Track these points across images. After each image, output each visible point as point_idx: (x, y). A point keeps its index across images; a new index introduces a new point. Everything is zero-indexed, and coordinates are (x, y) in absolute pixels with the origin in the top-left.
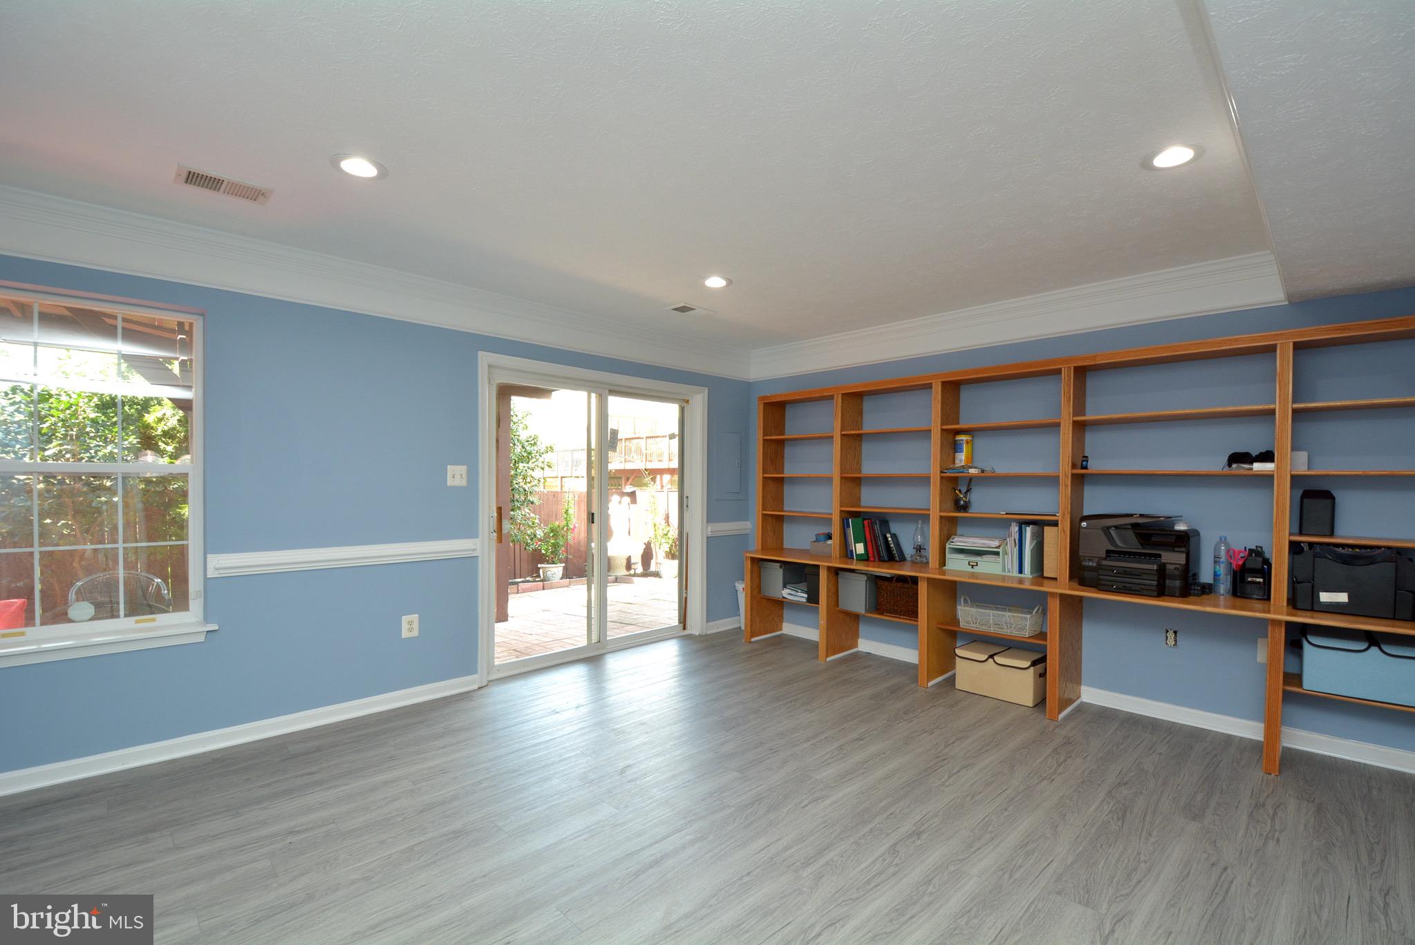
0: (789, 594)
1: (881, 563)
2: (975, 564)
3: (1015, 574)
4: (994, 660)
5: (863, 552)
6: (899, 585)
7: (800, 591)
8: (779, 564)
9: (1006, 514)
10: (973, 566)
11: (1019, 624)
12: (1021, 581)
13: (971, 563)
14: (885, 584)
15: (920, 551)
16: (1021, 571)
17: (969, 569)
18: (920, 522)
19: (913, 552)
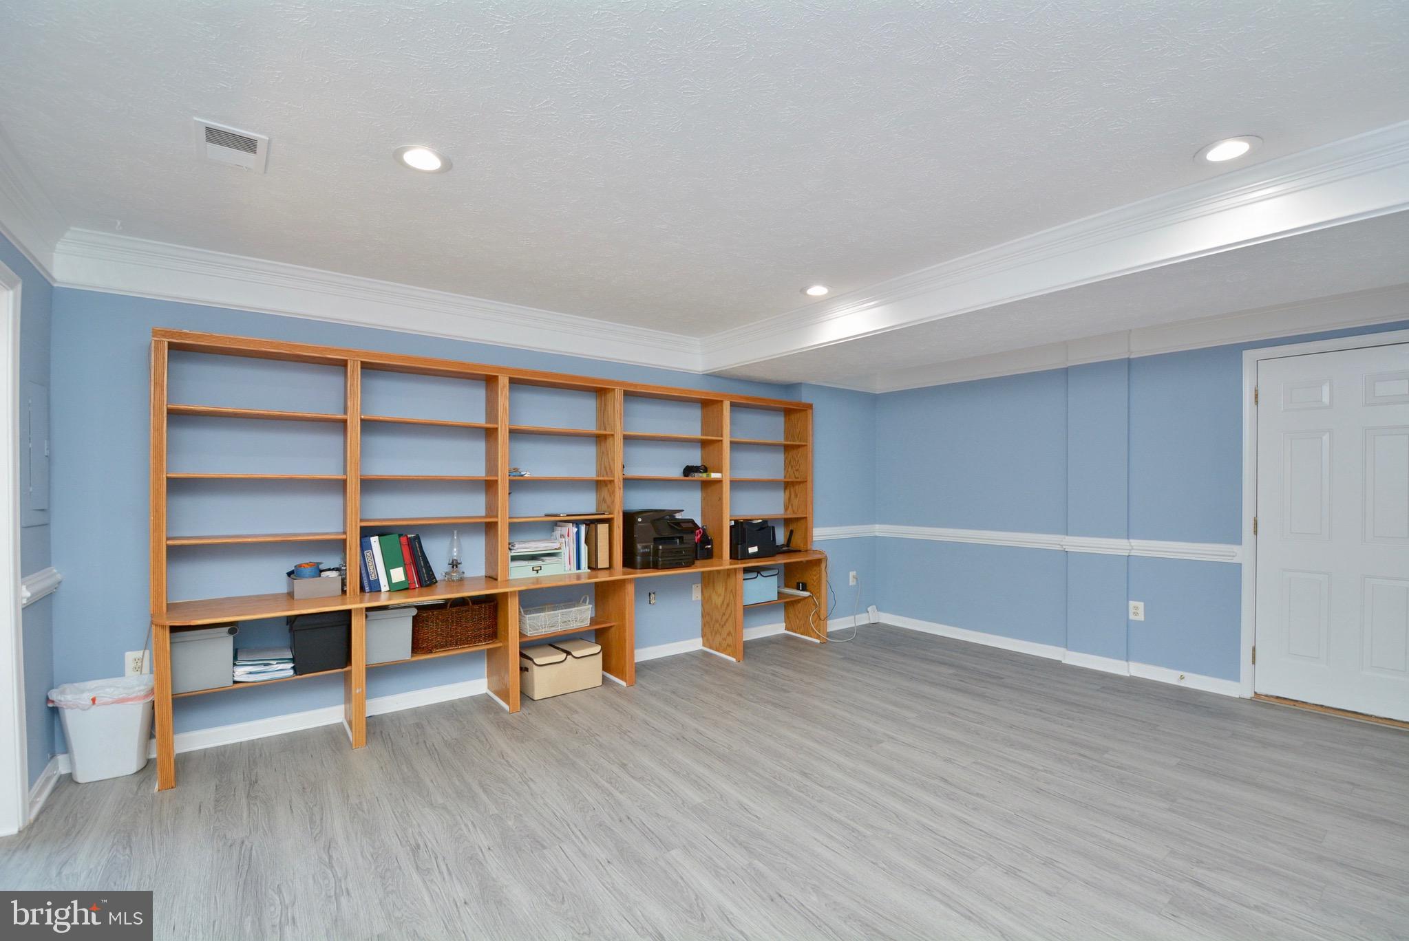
0: (251, 673)
1: (424, 589)
2: (539, 568)
3: (574, 570)
4: (573, 656)
5: (404, 579)
6: (454, 610)
7: (275, 662)
8: (226, 629)
9: (568, 515)
10: (537, 571)
11: (581, 616)
12: (579, 577)
13: (535, 569)
14: (435, 613)
15: (457, 567)
16: (579, 568)
17: (534, 574)
18: (455, 532)
19: (447, 568)
